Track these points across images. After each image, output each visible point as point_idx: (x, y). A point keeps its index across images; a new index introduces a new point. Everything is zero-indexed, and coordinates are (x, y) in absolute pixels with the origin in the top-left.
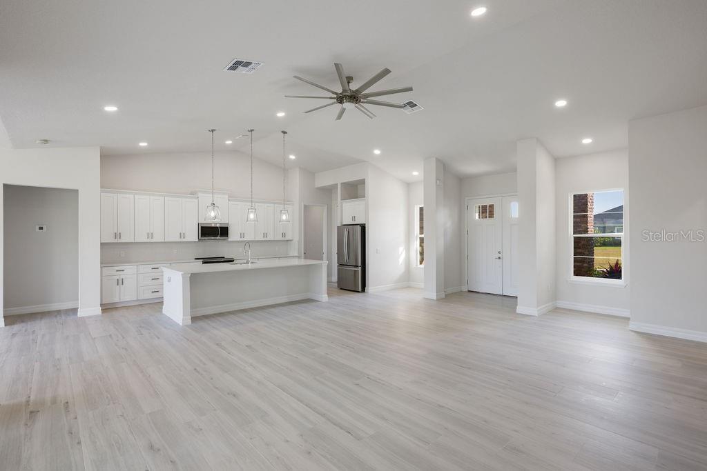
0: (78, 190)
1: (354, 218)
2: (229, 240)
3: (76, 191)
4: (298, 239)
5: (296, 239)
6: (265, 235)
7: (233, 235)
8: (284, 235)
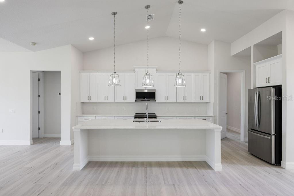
0: (60, 72)
1: (268, 80)
2: (156, 101)
3: (59, 73)
4: (213, 102)
5: (212, 101)
6: (185, 98)
7: (159, 98)
8: (201, 98)
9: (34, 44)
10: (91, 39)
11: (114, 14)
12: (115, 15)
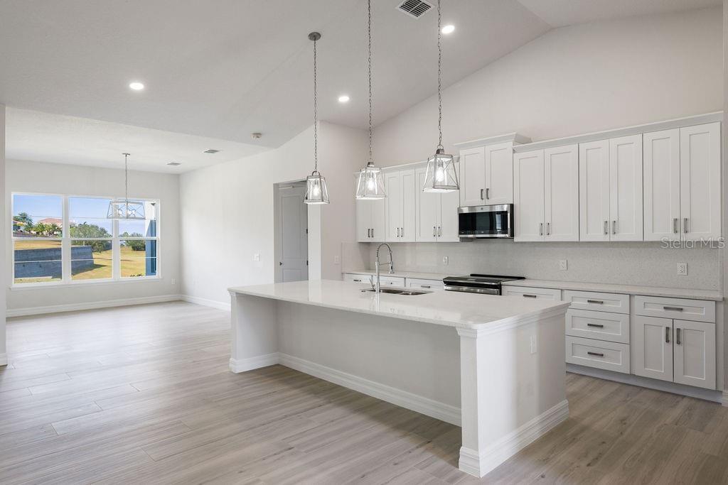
7: (526, 230)
8: (680, 225)
9: (258, 135)
10: (344, 99)
11: (315, 36)
12: (315, 40)
